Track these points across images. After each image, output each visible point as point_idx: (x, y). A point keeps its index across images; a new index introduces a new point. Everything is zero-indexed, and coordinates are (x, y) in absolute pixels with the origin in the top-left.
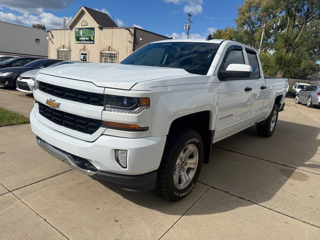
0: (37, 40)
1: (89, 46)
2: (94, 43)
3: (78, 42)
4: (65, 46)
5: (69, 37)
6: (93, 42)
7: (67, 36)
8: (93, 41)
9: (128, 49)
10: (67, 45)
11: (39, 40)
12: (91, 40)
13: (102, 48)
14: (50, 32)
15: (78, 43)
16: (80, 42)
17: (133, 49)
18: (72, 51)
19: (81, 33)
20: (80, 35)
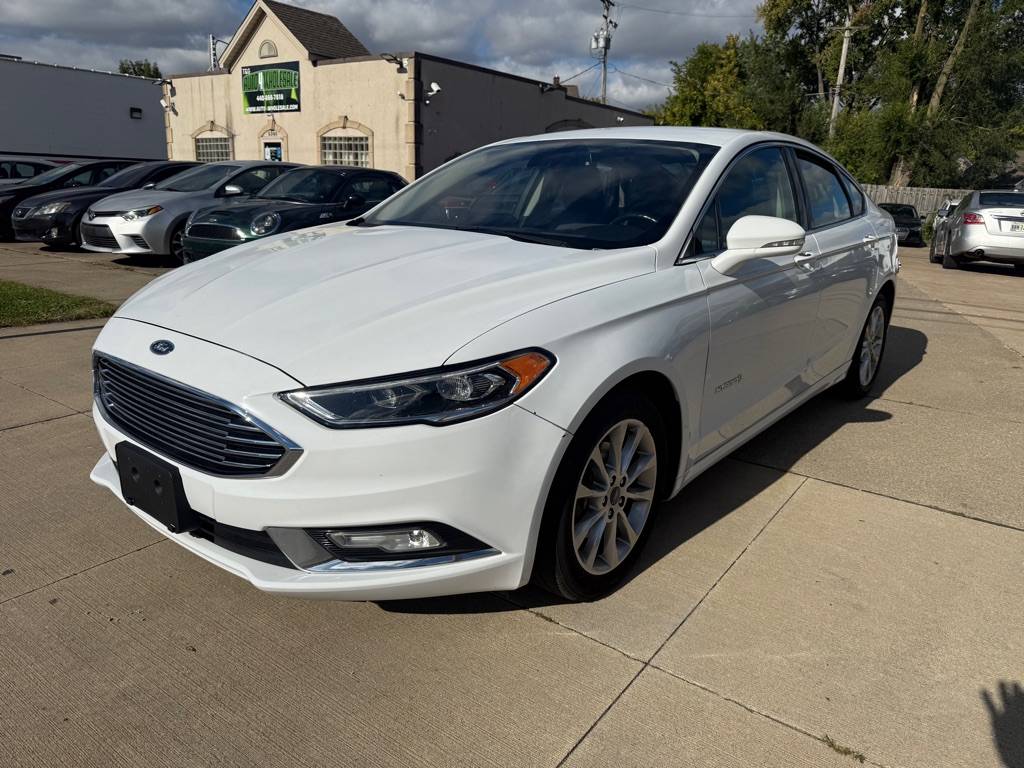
0: (133, 110)
1: (286, 119)
2: (299, 110)
3: (254, 109)
4: (216, 123)
5: (227, 95)
6: (296, 107)
7: (219, 92)
8: (298, 103)
9: (401, 121)
10: (221, 122)
11: (140, 111)
12: (291, 101)
13: (325, 122)
14: (170, 83)
15: (253, 112)
16: (259, 109)
17: (413, 119)
18: (236, 139)
19: (261, 82)
20: (256, 85)
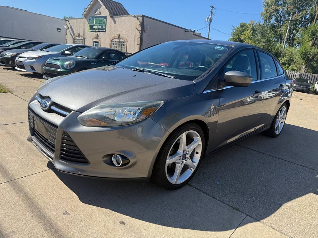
0: (58, 29)
1: (101, 34)
2: (105, 31)
3: (92, 30)
4: (80, 34)
5: (84, 26)
6: (104, 30)
7: (82, 25)
9: (136, 37)
11: (60, 29)
13: (113, 36)
14: (68, 21)
17: (140, 37)
18: (86, 39)
19: (94, 22)
